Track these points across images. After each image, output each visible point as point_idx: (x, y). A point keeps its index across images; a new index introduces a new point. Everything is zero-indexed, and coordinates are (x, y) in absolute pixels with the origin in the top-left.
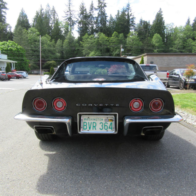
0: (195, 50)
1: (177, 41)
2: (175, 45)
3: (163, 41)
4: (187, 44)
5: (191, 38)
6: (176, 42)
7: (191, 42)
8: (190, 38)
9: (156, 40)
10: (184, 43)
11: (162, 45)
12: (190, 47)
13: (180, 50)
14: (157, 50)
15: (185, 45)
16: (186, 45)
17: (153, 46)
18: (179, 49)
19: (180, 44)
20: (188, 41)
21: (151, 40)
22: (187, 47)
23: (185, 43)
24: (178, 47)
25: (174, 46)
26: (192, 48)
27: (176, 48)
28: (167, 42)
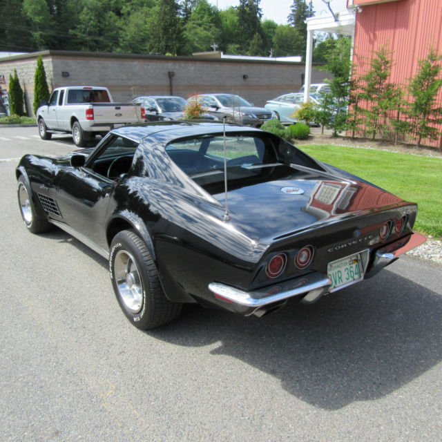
0: (124, 40)
1: (84, 16)
2: (80, 23)
3: (51, 11)
4: (107, 23)
5: (113, 11)
6: (82, 17)
7: (115, 21)
8: (110, 10)
9: (33, 6)
10: (99, 22)
11: (50, 21)
12: (115, 32)
13: (93, 37)
14: (40, 32)
15: (102, 26)
16: (105, 25)
17: (28, 23)
18: (90, 34)
19: (92, 22)
20: (108, 18)
21: (21, 7)
22: (108, 31)
23: (102, 20)
24: (88, 29)
25: (79, 26)
26: (118, 33)
27: (84, 33)
28: (59, 14)
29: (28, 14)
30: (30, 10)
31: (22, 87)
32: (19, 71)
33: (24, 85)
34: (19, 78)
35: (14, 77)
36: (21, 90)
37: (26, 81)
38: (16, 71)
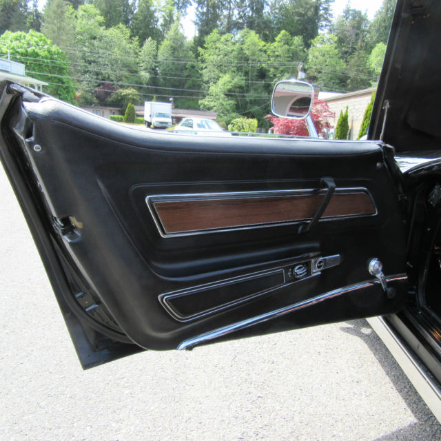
9: (379, 58)
17: (371, 73)
29: (373, 65)
30: (375, 62)
31: (350, 124)
32: (350, 108)
33: (352, 121)
34: (349, 114)
35: (344, 114)
36: (348, 127)
37: (355, 118)
38: (347, 108)
